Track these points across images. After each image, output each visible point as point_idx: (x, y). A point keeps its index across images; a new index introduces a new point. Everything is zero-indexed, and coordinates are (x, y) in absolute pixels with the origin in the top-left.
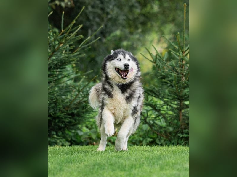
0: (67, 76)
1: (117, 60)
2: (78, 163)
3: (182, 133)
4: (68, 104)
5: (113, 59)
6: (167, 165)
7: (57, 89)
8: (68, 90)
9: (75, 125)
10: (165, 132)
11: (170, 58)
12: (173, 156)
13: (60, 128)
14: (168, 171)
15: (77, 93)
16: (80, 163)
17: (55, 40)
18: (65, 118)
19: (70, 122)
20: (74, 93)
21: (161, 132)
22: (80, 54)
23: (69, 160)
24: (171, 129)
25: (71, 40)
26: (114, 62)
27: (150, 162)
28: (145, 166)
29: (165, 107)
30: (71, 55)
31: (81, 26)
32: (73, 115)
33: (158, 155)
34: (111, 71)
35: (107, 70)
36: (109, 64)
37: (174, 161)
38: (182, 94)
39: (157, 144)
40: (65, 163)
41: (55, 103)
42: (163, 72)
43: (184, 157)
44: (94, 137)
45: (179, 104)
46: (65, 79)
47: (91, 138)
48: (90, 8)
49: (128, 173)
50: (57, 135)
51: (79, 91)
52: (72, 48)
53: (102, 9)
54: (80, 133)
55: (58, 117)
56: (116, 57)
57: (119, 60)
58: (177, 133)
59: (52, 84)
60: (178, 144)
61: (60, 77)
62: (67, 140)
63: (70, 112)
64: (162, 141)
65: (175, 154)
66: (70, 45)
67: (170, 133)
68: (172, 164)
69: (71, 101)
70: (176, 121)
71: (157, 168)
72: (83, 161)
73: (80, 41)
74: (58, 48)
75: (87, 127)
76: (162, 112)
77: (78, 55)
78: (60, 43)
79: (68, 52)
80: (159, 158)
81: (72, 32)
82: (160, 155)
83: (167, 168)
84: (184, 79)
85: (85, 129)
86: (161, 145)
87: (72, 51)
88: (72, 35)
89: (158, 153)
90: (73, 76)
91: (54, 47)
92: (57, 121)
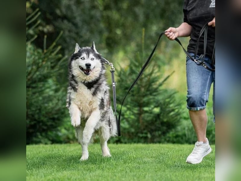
0: (49, 88)
1: (81, 58)
2: (58, 158)
3: (142, 133)
4: (50, 110)
5: (77, 58)
6: (129, 160)
7: (41, 98)
8: (49, 99)
9: (56, 127)
10: (129, 132)
11: (132, 72)
12: (134, 152)
13: (44, 130)
14: (130, 164)
15: (57, 101)
16: (59, 159)
17: (39, 59)
18: (48, 122)
19: (52, 125)
20: (55, 101)
21: (125, 133)
22: (59, 70)
23: (50, 156)
24: (133, 130)
25: (52, 59)
26: (78, 61)
27: (116, 157)
28: (111, 161)
29: (128, 112)
30: (52, 71)
31: (59, 48)
32: (53, 119)
33: (122, 151)
34: (76, 69)
35: (72, 68)
36: (74, 63)
37: (135, 156)
38: (142, 102)
39: (121, 142)
40: (48, 159)
41: (40, 110)
42: (126, 84)
43: (143, 153)
44: (71, 137)
45: (139, 110)
46: (48, 90)
47: (68, 138)
48: (67, 33)
49: (98, 166)
50: (41, 135)
51: (58, 100)
52: (53, 65)
53: (77, 34)
54: (60, 134)
55: (42, 121)
56: (80, 56)
57: (82, 59)
58: (137, 133)
59: (37, 94)
60: (138, 142)
61: (43, 88)
62: (49, 140)
63: (51, 117)
64: (126, 140)
65: (136, 150)
66: (51, 63)
67: (133, 133)
68: (134, 158)
69: (53, 108)
70: (137, 124)
71: (122, 162)
72: (62, 156)
73: (59, 59)
74: (42, 65)
75: (65, 129)
76: (126, 116)
77: (58, 71)
78: (43, 61)
79: (49, 68)
80: (123, 153)
81: (53, 52)
82: (124, 151)
83: (130, 161)
84: (143, 90)
85: (64, 131)
86: (125, 143)
87: (53, 68)
88: (53, 54)
89: (122, 150)
90: (54, 88)
91: (38, 64)
92: (41, 124)
